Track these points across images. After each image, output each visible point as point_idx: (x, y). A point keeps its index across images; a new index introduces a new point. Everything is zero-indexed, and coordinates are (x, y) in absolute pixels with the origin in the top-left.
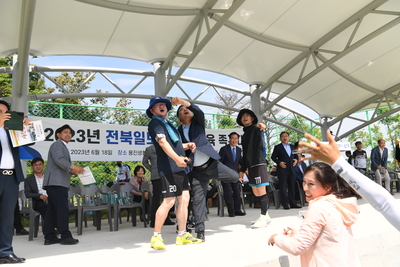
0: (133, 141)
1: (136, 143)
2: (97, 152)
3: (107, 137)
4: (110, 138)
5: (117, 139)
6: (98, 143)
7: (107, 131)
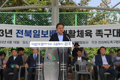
0: (32, 36)
1: (34, 37)
2: (11, 42)
3: (17, 33)
4: (18, 34)
5: (22, 34)
6: (11, 37)
7: (17, 30)
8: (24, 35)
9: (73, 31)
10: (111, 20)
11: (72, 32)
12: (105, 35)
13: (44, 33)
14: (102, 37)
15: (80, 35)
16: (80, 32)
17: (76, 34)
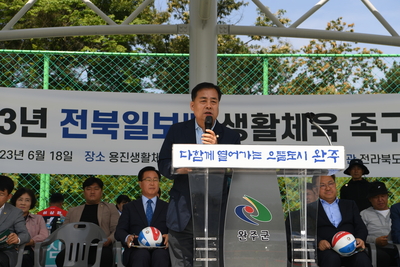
0: (121, 132)
1: (127, 136)
2: (41, 156)
3: (63, 123)
4: (69, 125)
5: (84, 126)
6: (44, 135)
7: (63, 111)
8: (89, 130)
9: (267, 116)
10: (353, 89)
11: (266, 121)
12: (383, 131)
13: (162, 123)
14: (373, 139)
15: (294, 131)
16: (293, 122)
17: (281, 128)
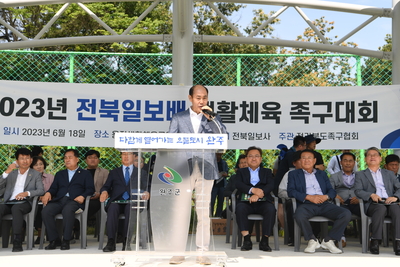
0: (121, 116)
1: (125, 119)
2: (62, 133)
3: (78, 110)
4: (83, 111)
5: (94, 112)
6: (65, 118)
7: (79, 100)
8: (97, 115)
9: (229, 103)
10: (333, 75)
11: (228, 108)
12: (314, 116)
13: (151, 109)
14: (307, 122)
15: (248, 116)
16: (248, 109)
17: (239, 113)
